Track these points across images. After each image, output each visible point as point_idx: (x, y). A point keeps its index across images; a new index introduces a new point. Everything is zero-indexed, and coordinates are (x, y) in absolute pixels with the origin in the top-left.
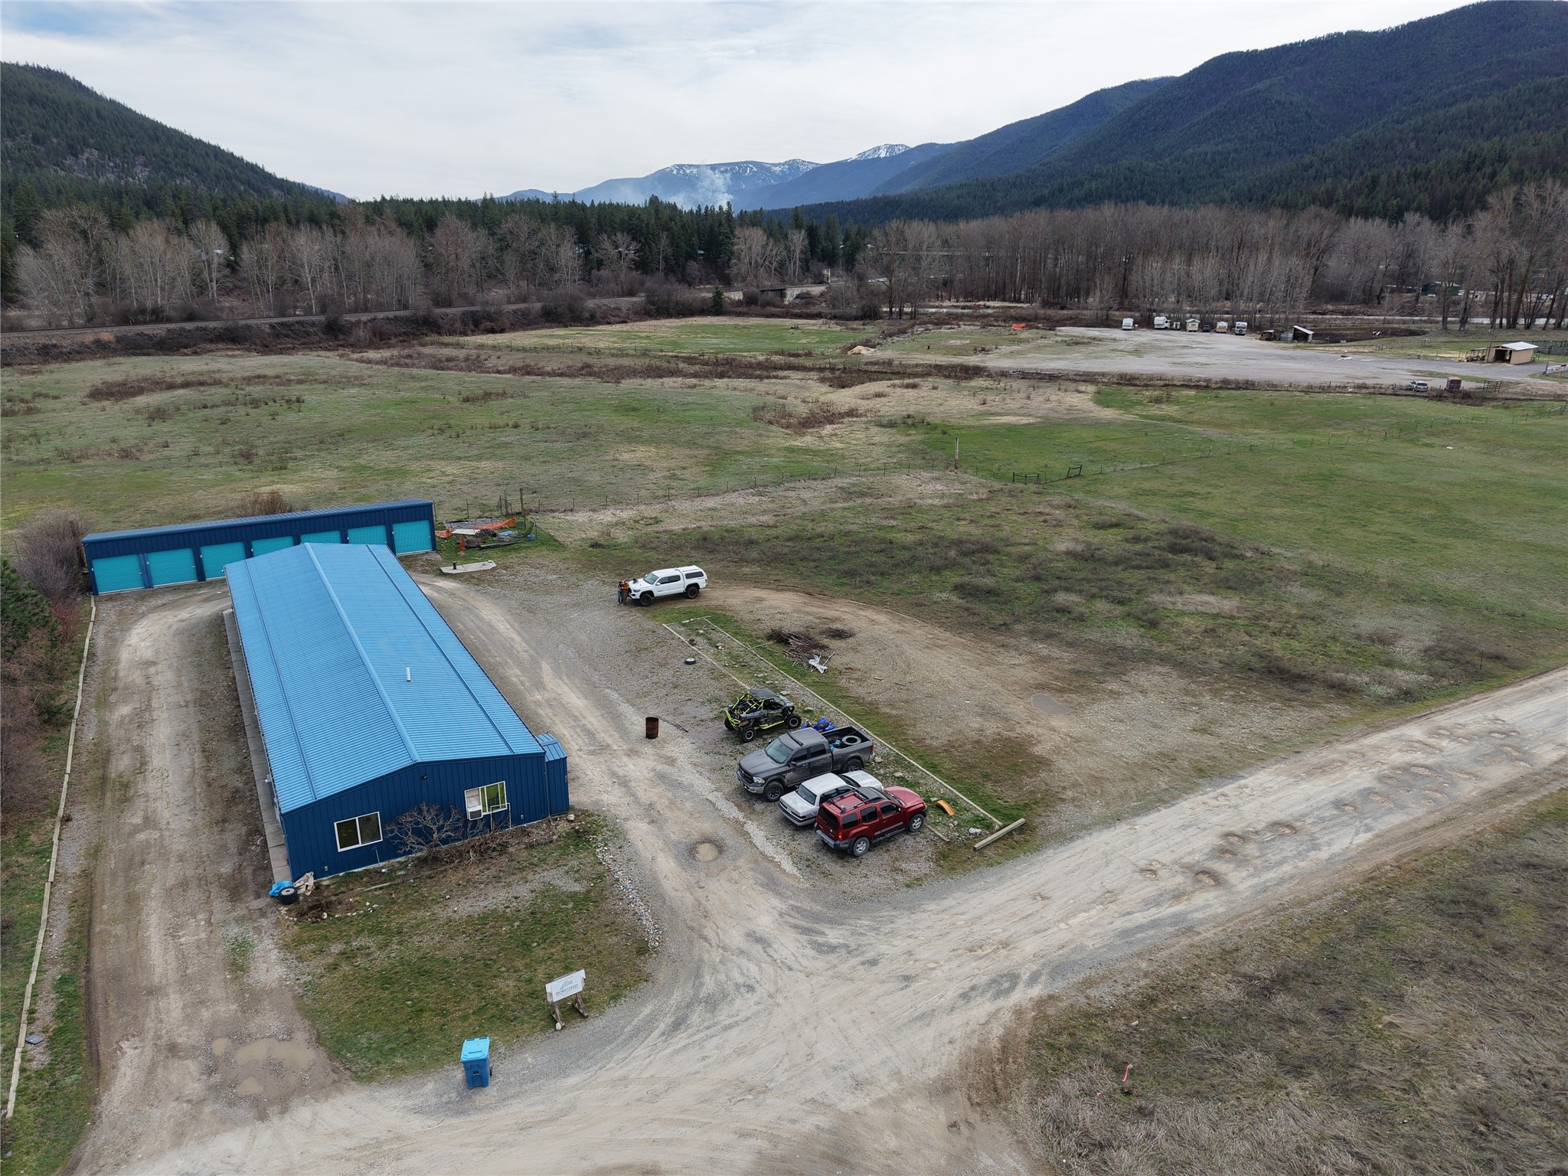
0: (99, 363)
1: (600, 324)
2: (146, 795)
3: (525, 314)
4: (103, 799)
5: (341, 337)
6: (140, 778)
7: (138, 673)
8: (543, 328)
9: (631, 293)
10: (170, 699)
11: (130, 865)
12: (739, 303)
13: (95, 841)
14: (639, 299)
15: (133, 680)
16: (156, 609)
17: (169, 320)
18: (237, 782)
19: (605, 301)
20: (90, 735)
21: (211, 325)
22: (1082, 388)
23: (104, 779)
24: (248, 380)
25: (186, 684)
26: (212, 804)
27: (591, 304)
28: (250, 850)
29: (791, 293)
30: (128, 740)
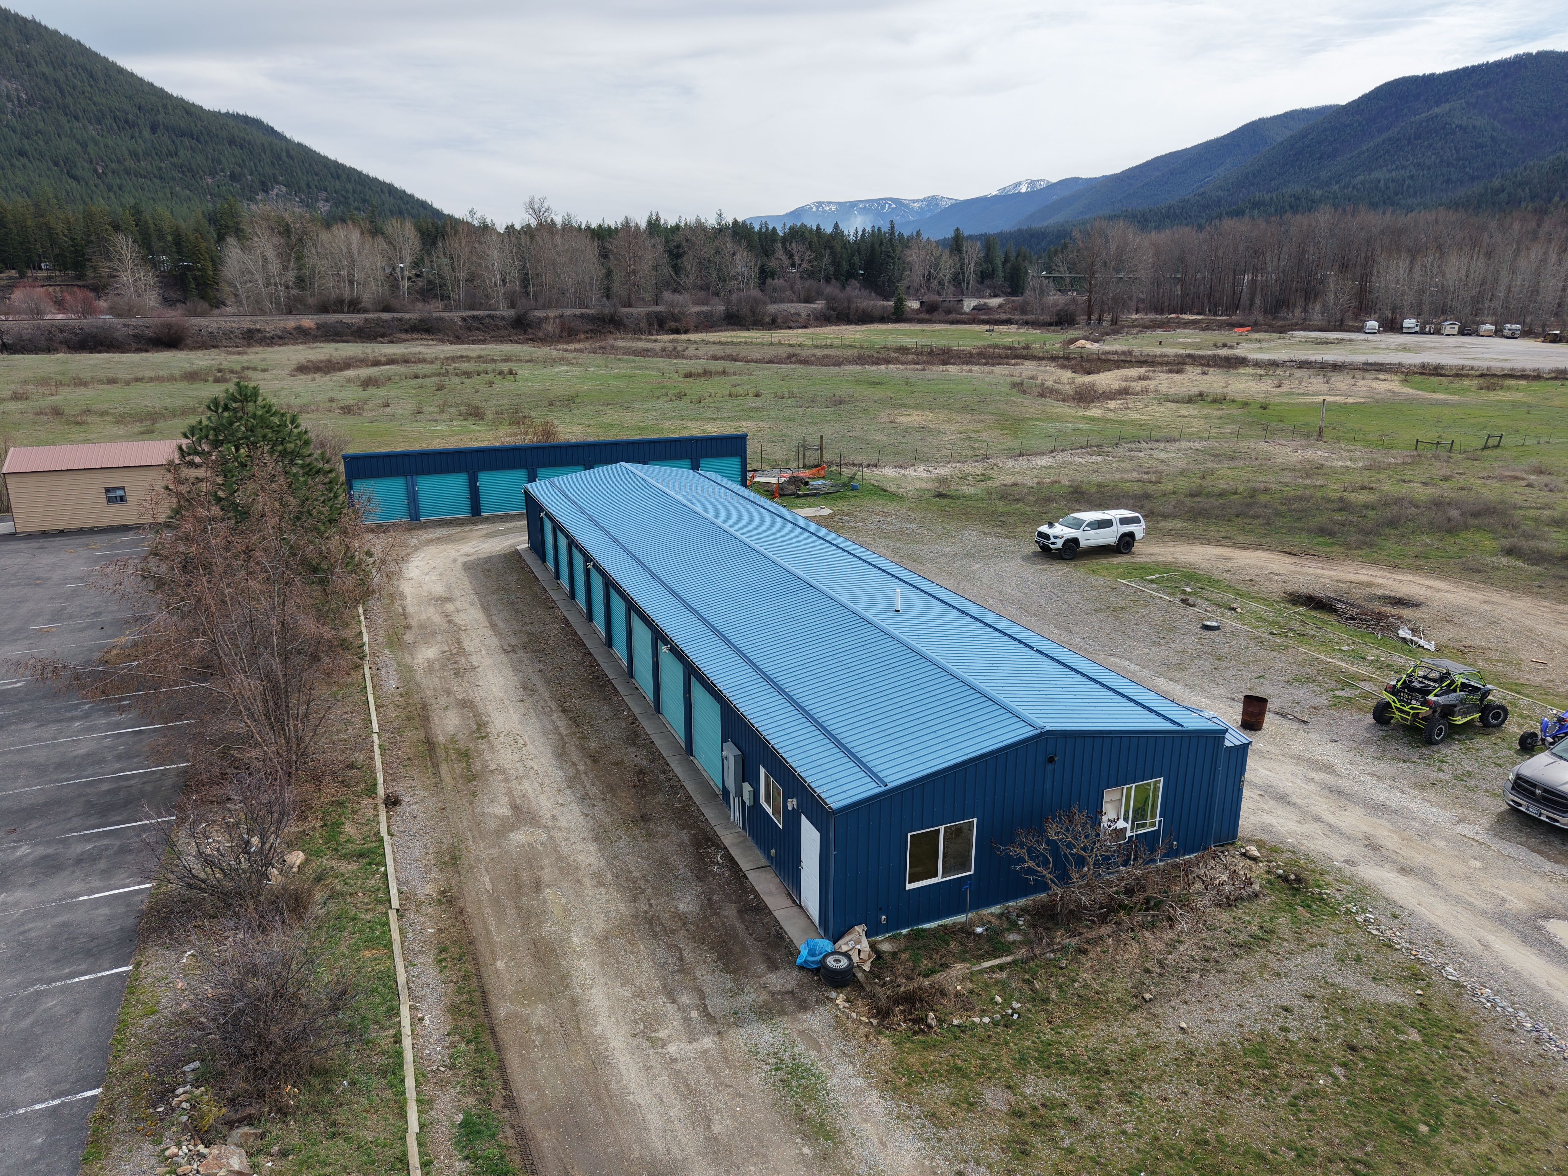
0: (301, 347)
1: (781, 328)
2: (502, 771)
3: (708, 316)
4: (437, 773)
5: (530, 331)
6: (483, 745)
7: (431, 610)
8: (727, 330)
9: (807, 300)
10: (487, 642)
11: (517, 888)
12: (918, 311)
13: (447, 840)
14: (819, 305)
15: (429, 618)
16: (429, 542)
17: (366, 311)
18: (635, 757)
19: (785, 306)
20: (392, 683)
21: (407, 316)
22: (1381, 377)
23: (430, 744)
24: (453, 359)
25: (501, 625)
26: (612, 790)
27: (772, 308)
28: (714, 874)
29: (969, 304)
30: (448, 692)
